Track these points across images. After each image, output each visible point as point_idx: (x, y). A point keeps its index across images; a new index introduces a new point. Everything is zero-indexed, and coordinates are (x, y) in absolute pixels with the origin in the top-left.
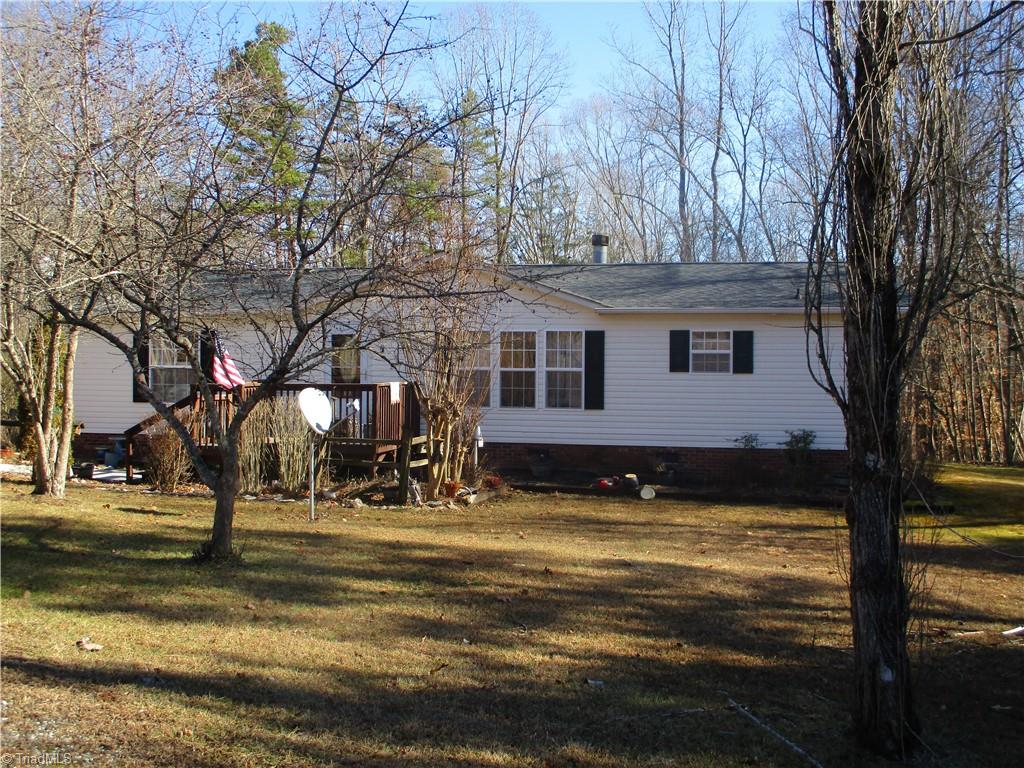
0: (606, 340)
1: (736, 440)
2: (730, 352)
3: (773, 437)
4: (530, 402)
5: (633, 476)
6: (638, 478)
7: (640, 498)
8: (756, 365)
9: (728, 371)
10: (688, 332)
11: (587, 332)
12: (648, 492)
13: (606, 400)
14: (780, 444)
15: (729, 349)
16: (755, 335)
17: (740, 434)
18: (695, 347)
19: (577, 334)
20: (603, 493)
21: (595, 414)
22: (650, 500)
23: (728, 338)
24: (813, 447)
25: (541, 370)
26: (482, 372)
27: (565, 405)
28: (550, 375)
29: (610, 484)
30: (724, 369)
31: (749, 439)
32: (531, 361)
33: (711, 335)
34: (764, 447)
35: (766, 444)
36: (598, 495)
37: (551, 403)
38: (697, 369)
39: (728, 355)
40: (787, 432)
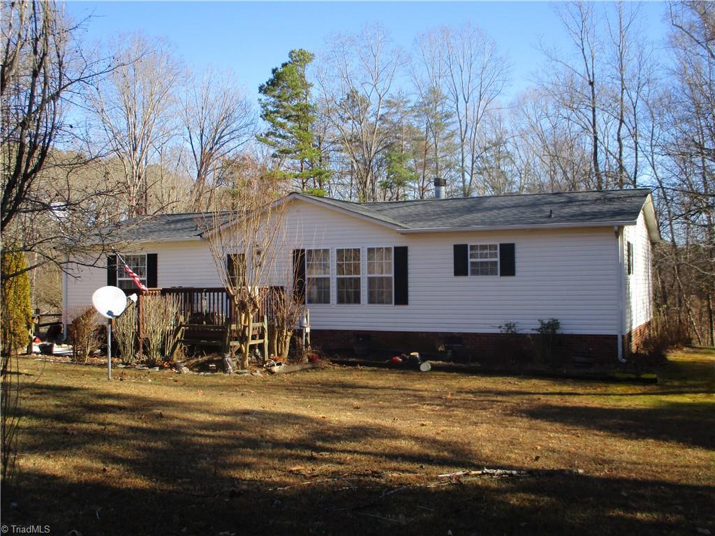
0: (409, 253)
1: (500, 327)
2: (498, 259)
3: (528, 324)
4: (357, 300)
5: (416, 354)
6: (420, 355)
7: (419, 370)
8: (517, 269)
9: (496, 274)
10: (467, 245)
11: (396, 248)
12: (425, 366)
13: (410, 298)
14: (533, 329)
15: (497, 257)
16: (516, 246)
17: (502, 323)
18: (472, 256)
19: (388, 249)
20: (394, 366)
21: (401, 308)
22: (426, 372)
23: (496, 249)
24: (559, 332)
25: (364, 276)
26: (325, 279)
27: (381, 302)
28: (371, 280)
29: (400, 360)
30: (493, 273)
31: (509, 326)
32: (357, 270)
33: (484, 247)
34: (520, 332)
35: (522, 330)
36: (390, 368)
37: (371, 301)
38: (475, 273)
39: (496, 262)
40: (539, 320)
